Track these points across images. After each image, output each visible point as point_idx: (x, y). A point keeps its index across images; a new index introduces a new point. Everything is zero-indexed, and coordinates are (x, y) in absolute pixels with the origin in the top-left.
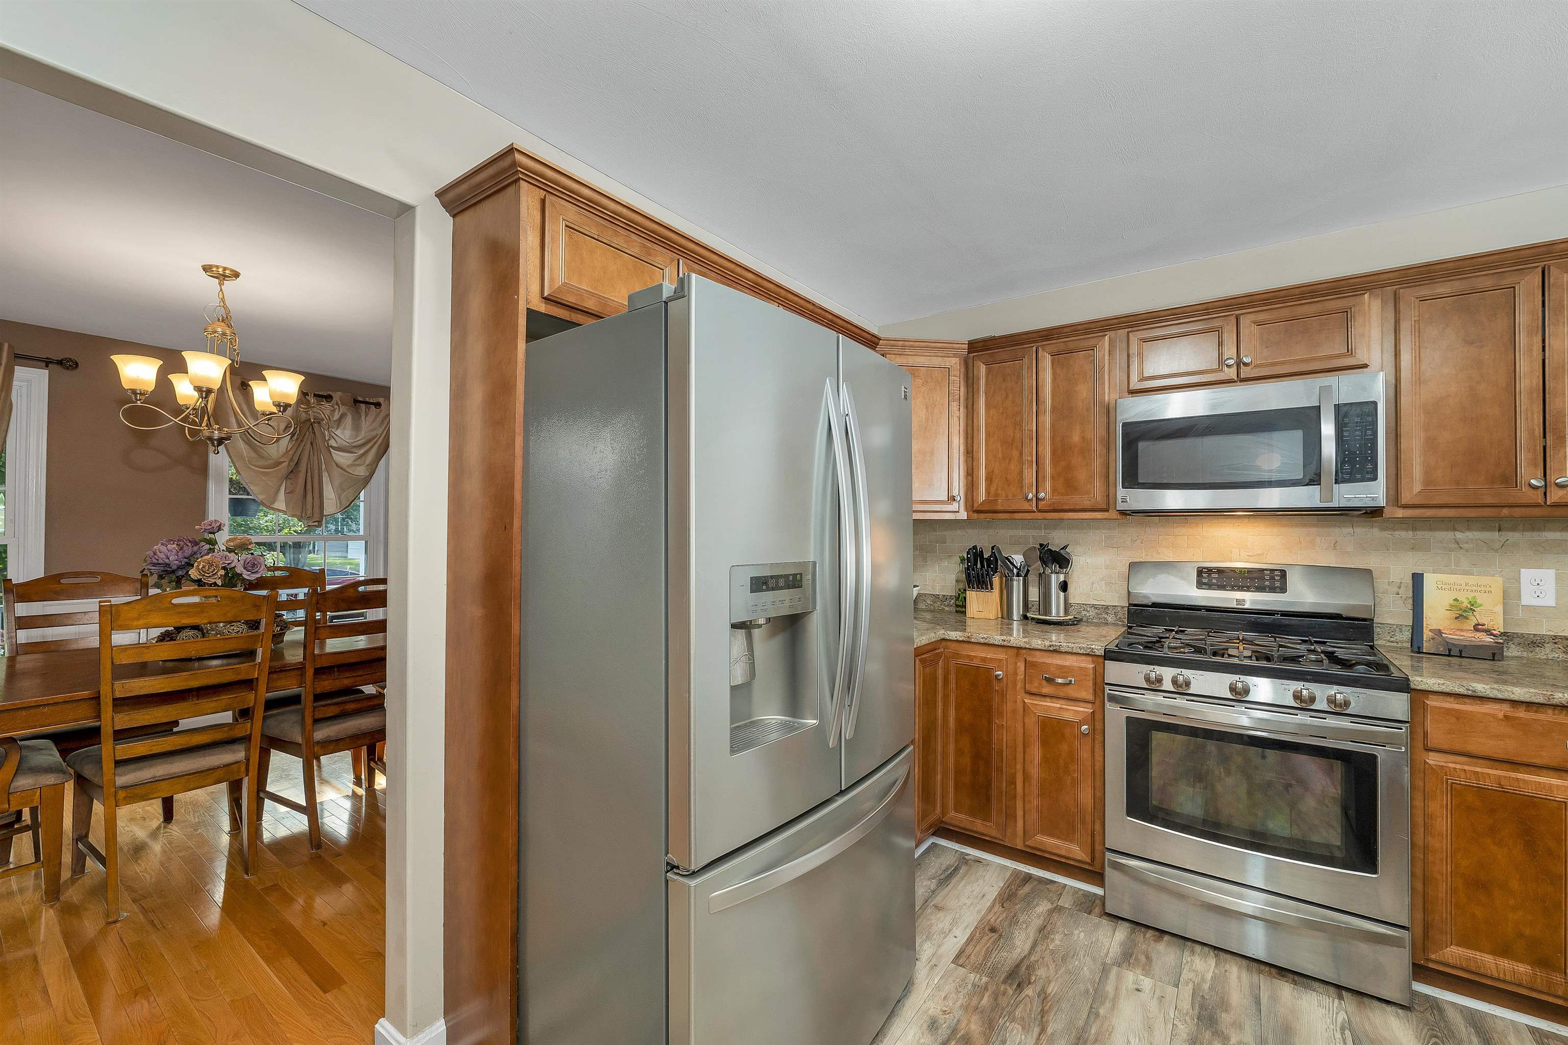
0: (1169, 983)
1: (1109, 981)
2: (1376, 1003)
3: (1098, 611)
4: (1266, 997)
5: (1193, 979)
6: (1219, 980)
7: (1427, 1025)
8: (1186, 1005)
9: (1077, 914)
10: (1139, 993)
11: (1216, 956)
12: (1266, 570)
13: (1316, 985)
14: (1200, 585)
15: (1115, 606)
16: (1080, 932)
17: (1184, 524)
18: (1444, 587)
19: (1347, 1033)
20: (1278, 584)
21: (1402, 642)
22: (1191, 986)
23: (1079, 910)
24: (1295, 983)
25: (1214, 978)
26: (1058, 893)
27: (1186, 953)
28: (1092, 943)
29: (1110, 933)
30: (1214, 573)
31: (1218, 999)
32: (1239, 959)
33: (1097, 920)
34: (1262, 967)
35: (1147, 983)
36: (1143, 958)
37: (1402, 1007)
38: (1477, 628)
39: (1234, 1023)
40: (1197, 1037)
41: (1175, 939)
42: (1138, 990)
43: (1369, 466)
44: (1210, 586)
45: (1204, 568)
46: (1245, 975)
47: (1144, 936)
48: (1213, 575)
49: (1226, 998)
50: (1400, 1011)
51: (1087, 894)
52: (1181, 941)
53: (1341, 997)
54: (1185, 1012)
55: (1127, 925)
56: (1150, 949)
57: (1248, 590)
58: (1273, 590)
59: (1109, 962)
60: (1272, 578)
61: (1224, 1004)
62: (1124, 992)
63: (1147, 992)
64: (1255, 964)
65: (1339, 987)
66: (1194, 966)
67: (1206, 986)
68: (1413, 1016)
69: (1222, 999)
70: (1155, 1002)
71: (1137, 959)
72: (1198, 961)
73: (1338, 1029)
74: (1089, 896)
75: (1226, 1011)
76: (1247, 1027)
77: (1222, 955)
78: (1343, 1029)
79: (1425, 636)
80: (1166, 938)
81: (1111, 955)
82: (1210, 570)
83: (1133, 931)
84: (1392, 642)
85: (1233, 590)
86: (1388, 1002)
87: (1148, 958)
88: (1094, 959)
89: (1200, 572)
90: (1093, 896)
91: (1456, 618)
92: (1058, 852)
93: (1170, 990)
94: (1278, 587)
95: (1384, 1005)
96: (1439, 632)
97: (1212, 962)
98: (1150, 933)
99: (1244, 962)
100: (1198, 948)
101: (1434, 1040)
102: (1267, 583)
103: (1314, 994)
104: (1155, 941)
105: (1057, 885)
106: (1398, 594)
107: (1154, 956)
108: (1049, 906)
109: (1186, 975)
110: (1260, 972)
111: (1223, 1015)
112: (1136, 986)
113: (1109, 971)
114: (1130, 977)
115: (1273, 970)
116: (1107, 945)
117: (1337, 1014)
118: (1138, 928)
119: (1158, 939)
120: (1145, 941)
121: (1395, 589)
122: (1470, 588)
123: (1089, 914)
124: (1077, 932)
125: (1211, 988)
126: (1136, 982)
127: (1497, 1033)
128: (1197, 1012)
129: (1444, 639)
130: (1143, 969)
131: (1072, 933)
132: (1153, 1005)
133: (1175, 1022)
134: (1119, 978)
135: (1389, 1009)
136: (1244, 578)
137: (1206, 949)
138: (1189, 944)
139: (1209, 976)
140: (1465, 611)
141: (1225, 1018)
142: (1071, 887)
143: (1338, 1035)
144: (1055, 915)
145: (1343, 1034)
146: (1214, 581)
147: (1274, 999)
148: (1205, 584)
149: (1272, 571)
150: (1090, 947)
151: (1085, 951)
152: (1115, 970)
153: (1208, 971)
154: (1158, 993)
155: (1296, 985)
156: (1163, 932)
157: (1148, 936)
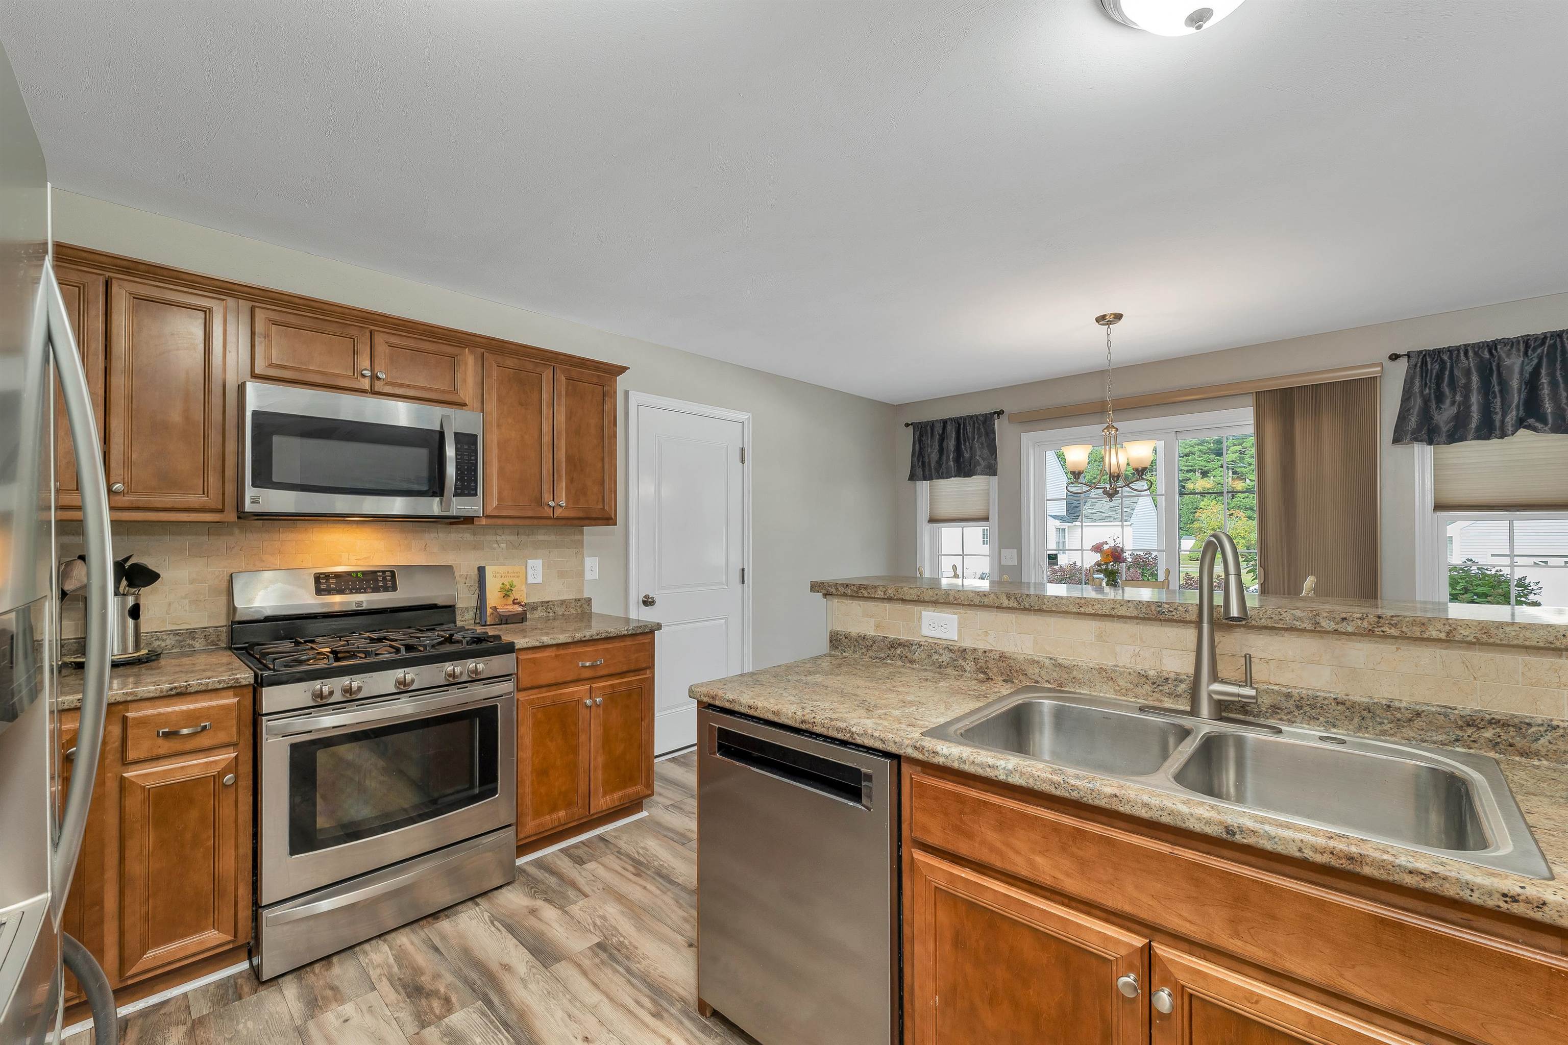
0: (366, 993)
1: (314, 1038)
2: (495, 892)
3: (180, 638)
4: (438, 941)
5: (382, 973)
6: (401, 957)
7: (524, 884)
8: (392, 996)
9: (226, 1010)
10: (348, 1022)
11: (385, 941)
12: (379, 571)
13: (460, 908)
14: (319, 591)
15: (205, 628)
16: (245, 1023)
17: (293, 529)
18: (497, 575)
19: (496, 923)
20: (389, 584)
21: (468, 620)
22: (384, 979)
23: (225, 1005)
24: (448, 917)
25: (397, 958)
26: (183, 1008)
27: (361, 958)
28: (267, 1022)
29: (278, 998)
30: (332, 578)
31: (410, 970)
32: (402, 930)
33: (254, 997)
34: (421, 923)
35: (348, 1009)
36: (329, 993)
37: (508, 884)
38: (515, 602)
39: (434, 977)
40: (418, 1011)
41: (343, 955)
42: (346, 1021)
43: (473, 484)
44: (329, 592)
45: (322, 574)
46: (413, 937)
47: (314, 973)
48: (331, 581)
49: (415, 966)
50: (509, 887)
51: (220, 984)
52: (351, 951)
53: (477, 904)
54: (396, 1002)
55: (290, 977)
56: (329, 980)
57: (365, 592)
58: (386, 589)
59: (300, 1023)
60: (384, 579)
61: (418, 971)
62: (335, 1033)
63: (354, 1015)
64: (415, 925)
65: (472, 899)
66: (375, 963)
67: (395, 969)
68: (516, 885)
69: (413, 968)
70: (368, 1018)
71: (323, 998)
72: (375, 956)
73: (491, 925)
74: (225, 984)
75: (422, 974)
76: (443, 972)
77: (388, 937)
78: (492, 923)
79: (488, 613)
80: (335, 960)
81: (296, 1016)
82: (327, 576)
83: (300, 979)
84: (463, 621)
85: (351, 593)
86: (501, 887)
87: (333, 988)
88: (282, 1033)
89: (318, 578)
90: (230, 980)
91: (504, 597)
92: (188, 953)
93: (372, 996)
94: (390, 587)
95: (500, 890)
96: (495, 608)
97: (385, 948)
98: (317, 967)
99: (407, 929)
100: (367, 947)
101: (533, 890)
102: (381, 584)
103: (463, 914)
104: (327, 970)
105: (173, 1002)
106: (465, 584)
107: (337, 983)
108: (183, 1029)
109: (374, 974)
110: (422, 927)
111: (423, 978)
112: (342, 1020)
113: (307, 1030)
114: (330, 1018)
115: (429, 919)
116: (285, 1010)
117: (483, 916)
118: (303, 972)
119: (329, 966)
120: (317, 978)
121: (464, 580)
122: (510, 575)
123: (240, 998)
124: (241, 1026)
125: (400, 967)
126: (338, 1016)
127: (551, 864)
128: (403, 994)
129: (498, 613)
130: (336, 1001)
131: (237, 1032)
132: (368, 1020)
133: (395, 1016)
134: (320, 1027)
135: (504, 890)
136: (361, 581)
137: (374, 942)
138: (357, 949)
139: (391, 960)
140: (508, 591)
141: (425, 980)
142: (195, 990)
143: (493, 929)
144: (201, 1033)
145: (494, 926)
146: (333, 586)
147: (444, 938)
148: (324, 590)
149: (384, 572)
150: (269, 1026)
151: (267, 1034)
152: (311, 1024)
153: (388, 957)
154: (364, 1008)
155: (449, 918)
156: (328, 958)
157: (317, 971)
